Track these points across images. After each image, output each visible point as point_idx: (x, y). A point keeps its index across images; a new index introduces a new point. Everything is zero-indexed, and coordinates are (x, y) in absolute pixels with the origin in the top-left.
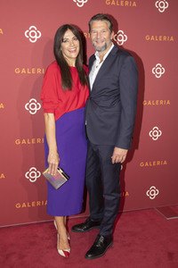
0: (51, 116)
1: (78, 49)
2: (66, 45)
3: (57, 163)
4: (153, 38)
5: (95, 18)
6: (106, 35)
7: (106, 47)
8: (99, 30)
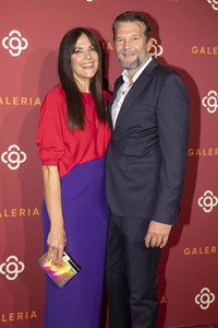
0: (53, 169)
1: (96, 64)
2: (77, 58)
3: (62, 247)
4: (203, 51)
5: (122, 18)
6: (139, 44)
7: (138, 63)
8: (127, 36)
